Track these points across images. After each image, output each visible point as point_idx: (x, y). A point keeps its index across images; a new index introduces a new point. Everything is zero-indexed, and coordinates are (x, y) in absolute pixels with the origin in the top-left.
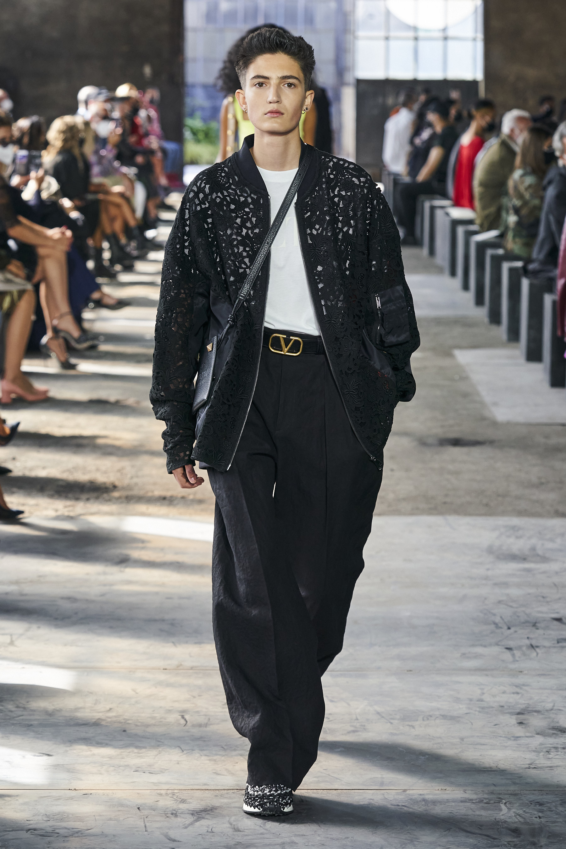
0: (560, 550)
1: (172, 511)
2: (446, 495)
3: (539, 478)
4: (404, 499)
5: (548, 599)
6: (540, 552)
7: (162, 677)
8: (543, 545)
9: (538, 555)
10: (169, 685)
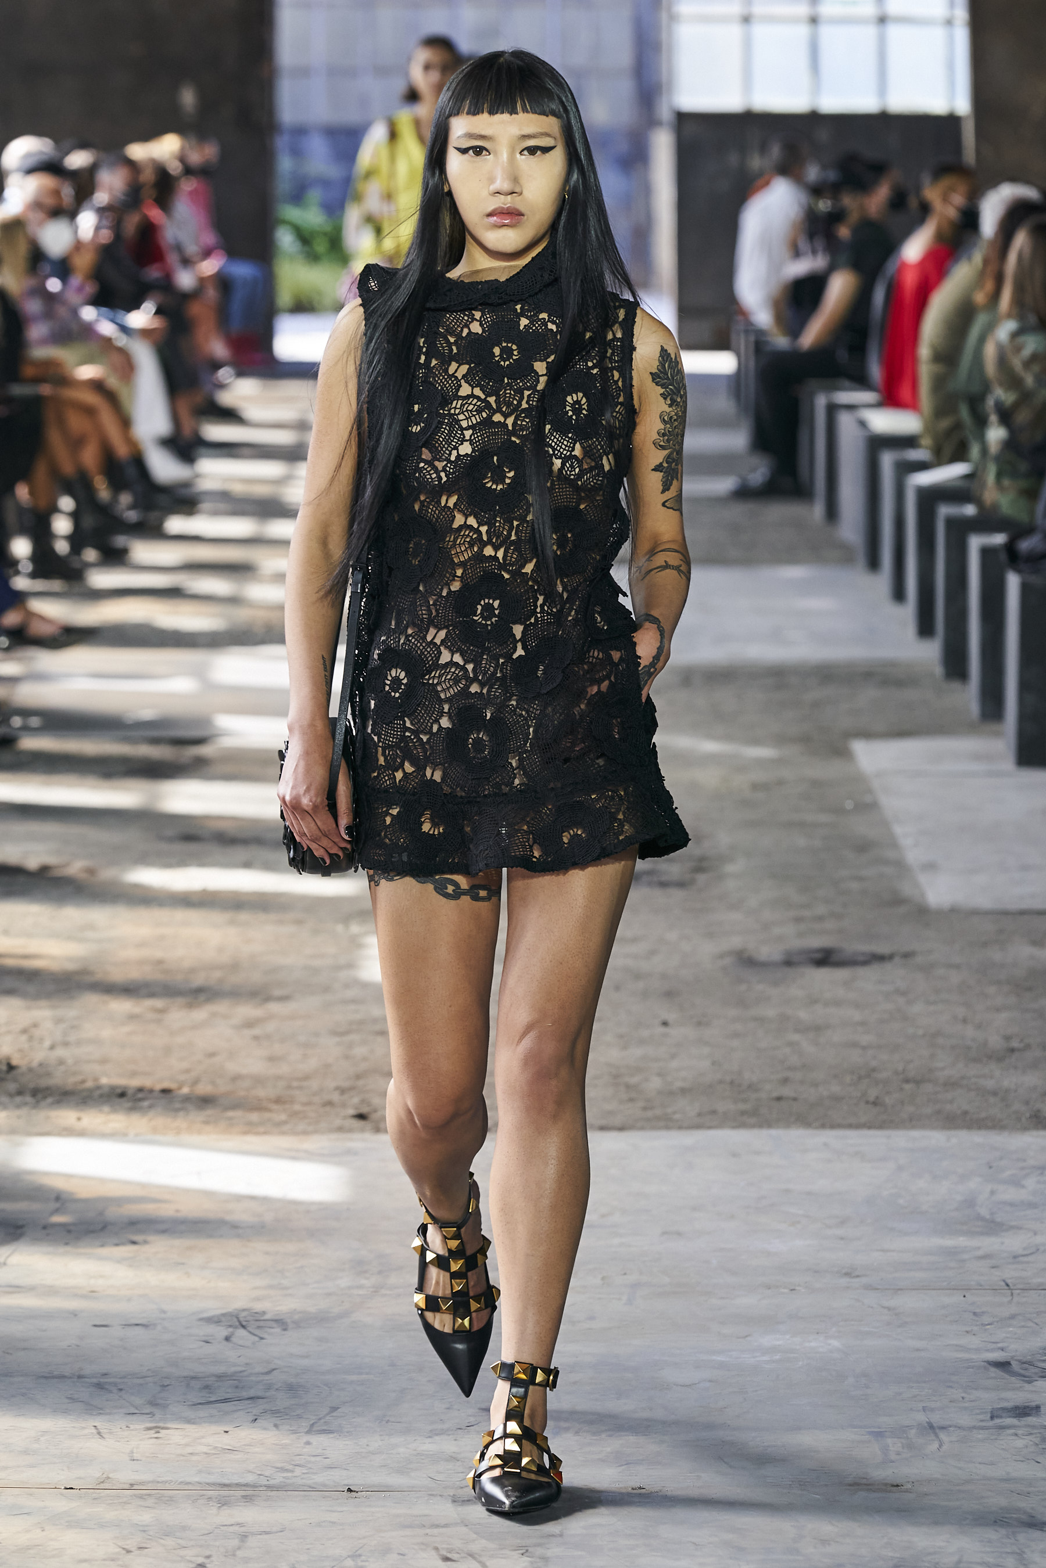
0: (1032, 1205)
1: (138, 1122)
2: (785, 1081)
3: (1008, 1038)
4: (683, 1091)
5: (986, 1319)
6: (984, 1212)
7: (61, 1504)
8: (992, 1193)
9: (979, 1218)
10: (74, 1523)
